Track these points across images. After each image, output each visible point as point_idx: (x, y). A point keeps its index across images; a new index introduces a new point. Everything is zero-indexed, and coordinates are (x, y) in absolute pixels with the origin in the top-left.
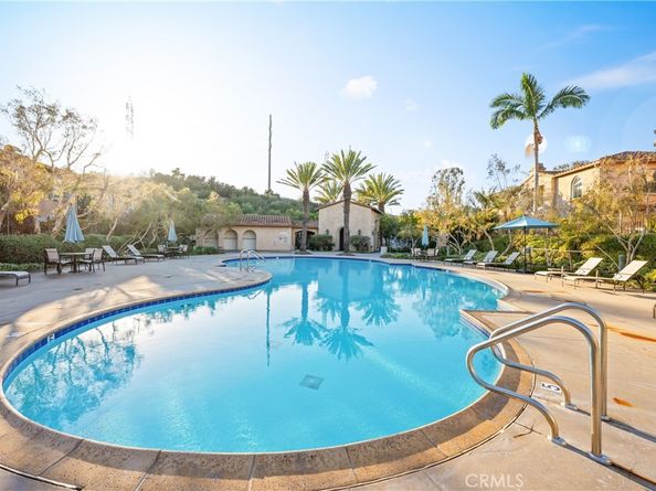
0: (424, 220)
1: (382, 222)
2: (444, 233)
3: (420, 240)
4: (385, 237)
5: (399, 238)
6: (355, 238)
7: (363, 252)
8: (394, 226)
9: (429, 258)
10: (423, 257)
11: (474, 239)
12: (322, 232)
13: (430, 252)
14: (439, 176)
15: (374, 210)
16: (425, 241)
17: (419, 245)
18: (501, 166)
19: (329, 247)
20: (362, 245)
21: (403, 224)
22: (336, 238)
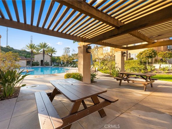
0: (62, 59)
1: (52, 59)
2: (65, 61)
3: (61, 63)
4: (53, 62)
5: (56, 62)
6: (46, 63)
7: (47, 66)
8: (55, 60)
9: (63, 66)
10: (62, 66)
11: (70, 63)
12: (35, 61)
13: (63, 65)
14: (65, 49)
15: (50, 56)
16: (62, 63)
17: (61, 64)
18: (74, 51)
19: (38, 65)
20: (47, 64)
21: (57, 59)
22: (40, 63)
